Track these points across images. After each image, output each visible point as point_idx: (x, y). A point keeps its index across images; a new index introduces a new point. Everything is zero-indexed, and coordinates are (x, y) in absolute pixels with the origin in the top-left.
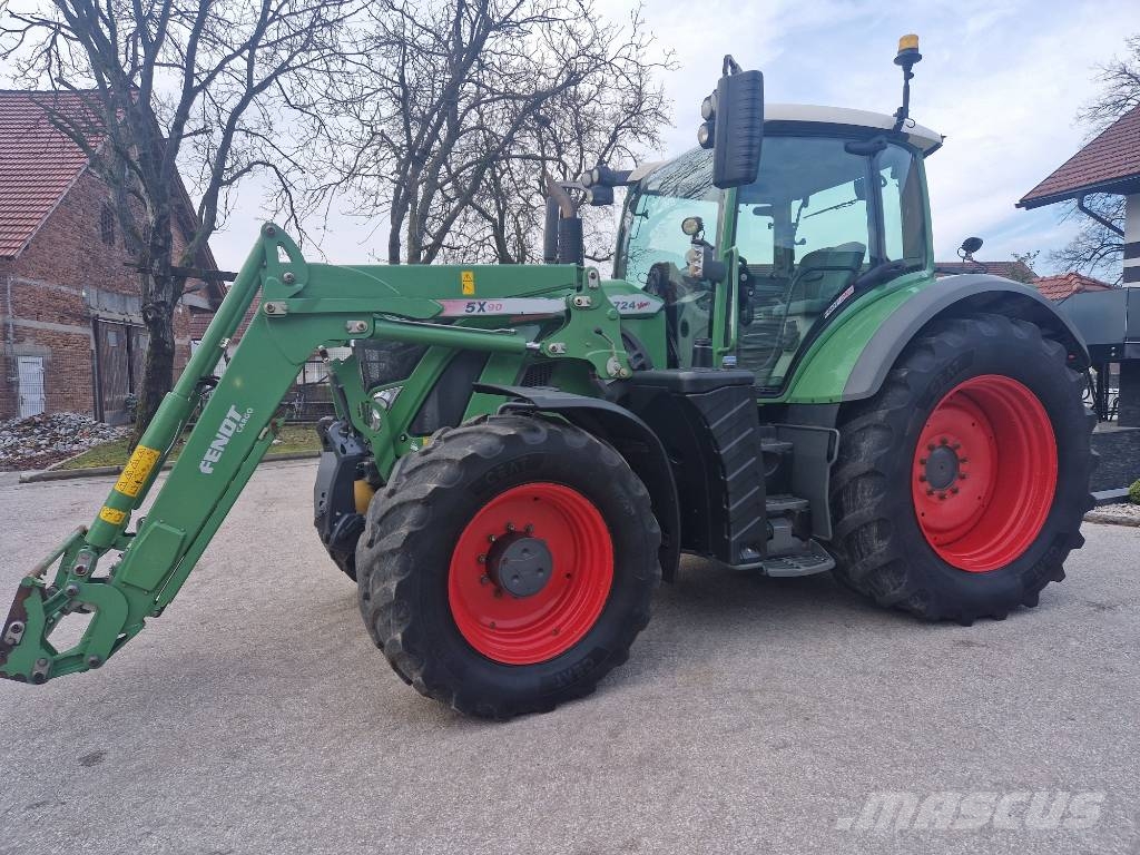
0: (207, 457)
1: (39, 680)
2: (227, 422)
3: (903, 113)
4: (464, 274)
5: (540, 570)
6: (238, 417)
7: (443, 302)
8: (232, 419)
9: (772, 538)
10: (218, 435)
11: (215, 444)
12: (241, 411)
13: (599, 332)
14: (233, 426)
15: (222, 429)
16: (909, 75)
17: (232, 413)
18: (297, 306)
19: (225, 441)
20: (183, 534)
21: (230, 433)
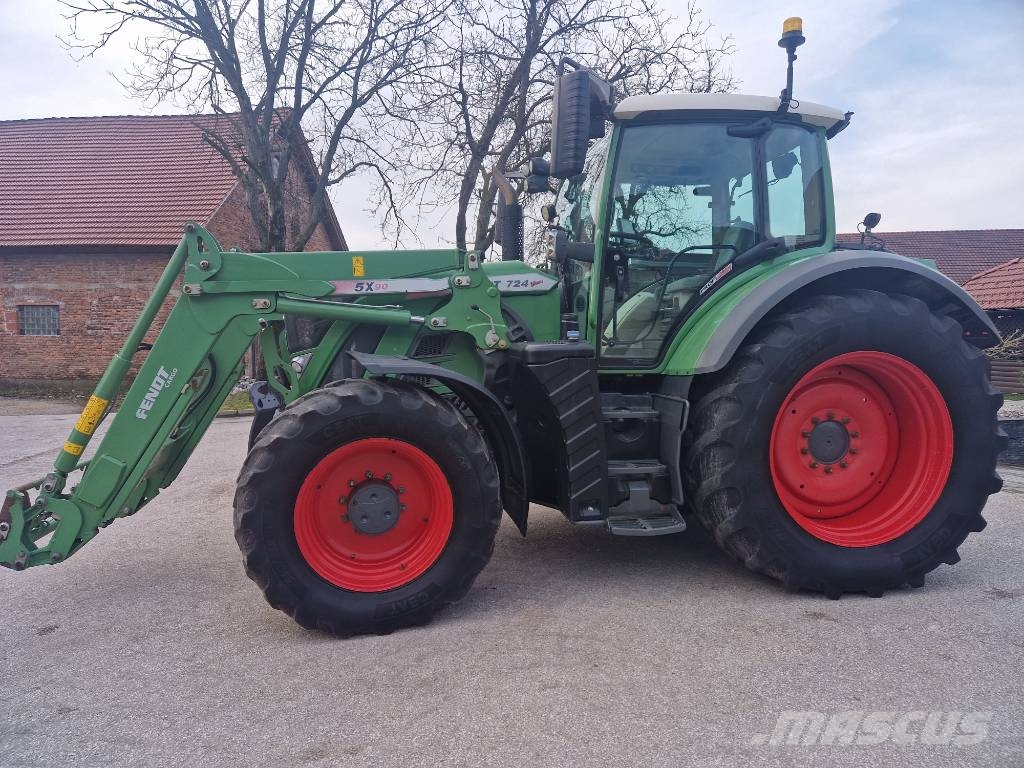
0: (142, 406)
1: (19, 567)
2: (157, 379)
3: (787, 94)
4: (354, 259)
5: (388, 513)
6: (166, 375)
7: (336, 283)
8: (161, 376)
9: (628, 499)
10: (151, 389)
11: (148, 396)
12: (169, 371)
13: (476, 308)
14: (162, 382)
15: (154, 385)
16: (792, 58)
17: (162, 372)
18: (209, 287)
19: (156, 394)
20: (122, 465)
21: (160, 388)
